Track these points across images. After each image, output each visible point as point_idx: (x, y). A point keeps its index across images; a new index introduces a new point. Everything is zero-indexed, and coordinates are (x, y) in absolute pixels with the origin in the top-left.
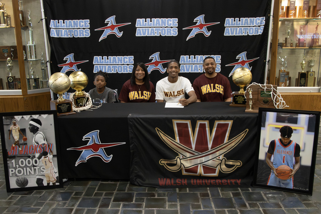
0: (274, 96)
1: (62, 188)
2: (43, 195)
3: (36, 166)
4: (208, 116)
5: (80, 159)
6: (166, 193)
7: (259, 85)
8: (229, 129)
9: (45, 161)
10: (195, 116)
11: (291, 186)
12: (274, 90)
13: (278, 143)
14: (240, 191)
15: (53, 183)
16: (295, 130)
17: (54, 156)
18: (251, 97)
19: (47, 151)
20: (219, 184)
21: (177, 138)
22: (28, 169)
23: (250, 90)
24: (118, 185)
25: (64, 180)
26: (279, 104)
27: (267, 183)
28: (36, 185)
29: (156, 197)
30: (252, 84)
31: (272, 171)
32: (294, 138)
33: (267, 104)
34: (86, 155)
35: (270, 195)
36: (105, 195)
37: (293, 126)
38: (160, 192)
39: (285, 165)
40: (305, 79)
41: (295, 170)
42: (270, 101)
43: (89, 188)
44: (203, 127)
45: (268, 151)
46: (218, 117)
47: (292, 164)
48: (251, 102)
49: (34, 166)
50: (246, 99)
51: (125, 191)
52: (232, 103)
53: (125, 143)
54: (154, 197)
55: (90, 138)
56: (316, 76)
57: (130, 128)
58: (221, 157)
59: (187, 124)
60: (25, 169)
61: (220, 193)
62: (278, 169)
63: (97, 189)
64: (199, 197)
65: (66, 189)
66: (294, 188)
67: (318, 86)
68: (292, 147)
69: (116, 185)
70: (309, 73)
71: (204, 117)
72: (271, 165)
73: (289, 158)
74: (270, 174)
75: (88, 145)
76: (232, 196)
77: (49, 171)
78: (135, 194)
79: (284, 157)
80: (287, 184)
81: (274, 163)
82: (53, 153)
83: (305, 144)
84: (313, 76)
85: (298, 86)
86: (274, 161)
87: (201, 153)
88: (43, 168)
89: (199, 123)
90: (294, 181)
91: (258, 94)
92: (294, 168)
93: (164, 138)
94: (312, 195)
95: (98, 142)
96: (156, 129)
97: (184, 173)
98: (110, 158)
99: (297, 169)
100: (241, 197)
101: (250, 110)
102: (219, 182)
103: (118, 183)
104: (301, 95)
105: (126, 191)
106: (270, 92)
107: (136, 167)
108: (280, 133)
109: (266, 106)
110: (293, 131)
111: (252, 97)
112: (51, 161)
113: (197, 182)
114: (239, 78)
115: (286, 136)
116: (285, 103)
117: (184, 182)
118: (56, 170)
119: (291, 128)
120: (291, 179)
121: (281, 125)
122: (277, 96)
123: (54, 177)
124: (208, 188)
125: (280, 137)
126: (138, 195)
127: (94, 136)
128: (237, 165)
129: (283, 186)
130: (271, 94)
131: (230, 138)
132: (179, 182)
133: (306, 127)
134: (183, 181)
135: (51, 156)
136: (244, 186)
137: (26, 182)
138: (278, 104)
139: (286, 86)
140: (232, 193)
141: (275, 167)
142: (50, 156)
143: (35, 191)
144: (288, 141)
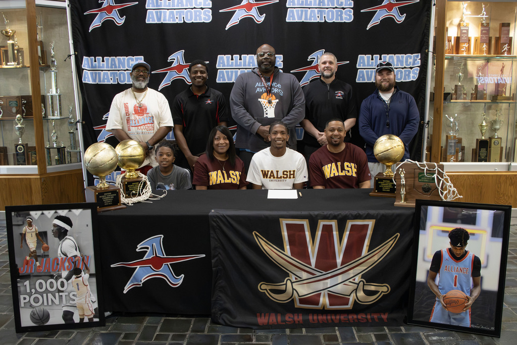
0: (439, 180)
1: (103, 327)
2: (74, 338)
3: (62, 292)
4: (336, 213)
5: (132, 282)
6: (270, 335)
7: (416, 164)
8: (369, 232)
9: (77, 284)
10: (316, 213)
11: (467, 323)
12: (439, 171)
13: (446, 255)
14: (387, 331)
15: (89, 319)
16: (473, 234)
17: (91, 275)
18: (403, 181)
19: (80, 267)
20: (354, 320)
21: (287, 247)
22: (50, 295)
23: (402, 171)
24: (192, 323)
25: (107, 314)
26: (446, 194)
27: (429, 318)
28: (63, 322)
29: (254, 342)
30: (405, 161)
31: (437, 299)
32: (471, 247)
33: (429, 193)
34: (142, 274)
35: (435, 338)
36: (173, 339)
37: (469, 228)
38: (259, 334)
39: (458, 291)
40: (487, 150)
41: (473, 297)
42: (432, 189)
43: (146, 327)
44: (328, 230)
45: (431, 268)
46: (352, 215)
47: (468, 288)
48: (403, 190)
49: (59, 291)
50: (395, 185)
51: (203, 331)
52: (373, 191)
53: (204, 256)
54: (251, 343)
55: (148, 248)
56: (504, 145)
57: (212, 232)
58: (357, 279)
59: (303, 225)
60: (45, 295)
61: (356, 336)
62: (447, 297)
63: (159, 328)
64: (323, 341)
65: (110, 327)
66: (473, 326)
67: (507, 161)
68: (467, 262)
69: (189, 322)
70: (493, 140)
71: (330, 214)
72: (436, 289)
73: (464, 279)
74: (434, 304)
75: (144, 259)
76: (374, 339)
77: (83, 300)
78: (220, 337)
79: (456, 276)
80: (462, 320)
81: (440, 287)
82: (89, 271)
83: (488, 257)
84: (499, 145)
85: (475, 161)
86: (440, 284)
87: (325, 273)
88: (73, 295)
89: (322, 223)
90: (472, 315)
91: (414, 178)
92: (471, 295)
93: (265, 248)
94: (499, 337)
95: (162, 254)
96: (253, 233)
97: (298, 305)
98: (180, 280)
99: (476, 296)
100: (388, 341)
101: (402, 203)
102: (353, 317)
103: (193, 319)
104: (481, 175)
105: (206, 333)
106: (433, 174)
107: (221, 295)
108: (449, 240)
109: (427, 197)
110: (470, 236)
111: (404, 183)
112: (87, 283)
113: (318, 319)
114: (385, 151)
115: (459, 245)
116: (456, 192)
117: (298, 318)
118: (94, 297)
119: (467, 232)
120: (466, 313)
121: (451, 227)
122: (444, 181)
123: (91, 309)
124: (337, 328)
125: (449, 246)
126: (224, 338)
127: (154, 244)
128: (382, 292)
129: (454, 323)
130: (434, 178)
131: (371, 247)
132: (291, 320)
133: (489, 230)
134: (296, 318)
135: (87, 276)
136: (393, 323)
137: (47, 317)
138: (445, 192)
139: (457, 161)
140: (375, 335)
141: (441, 293)
142: (85, 276)
143: (60, 332)
144: (462, 252)
